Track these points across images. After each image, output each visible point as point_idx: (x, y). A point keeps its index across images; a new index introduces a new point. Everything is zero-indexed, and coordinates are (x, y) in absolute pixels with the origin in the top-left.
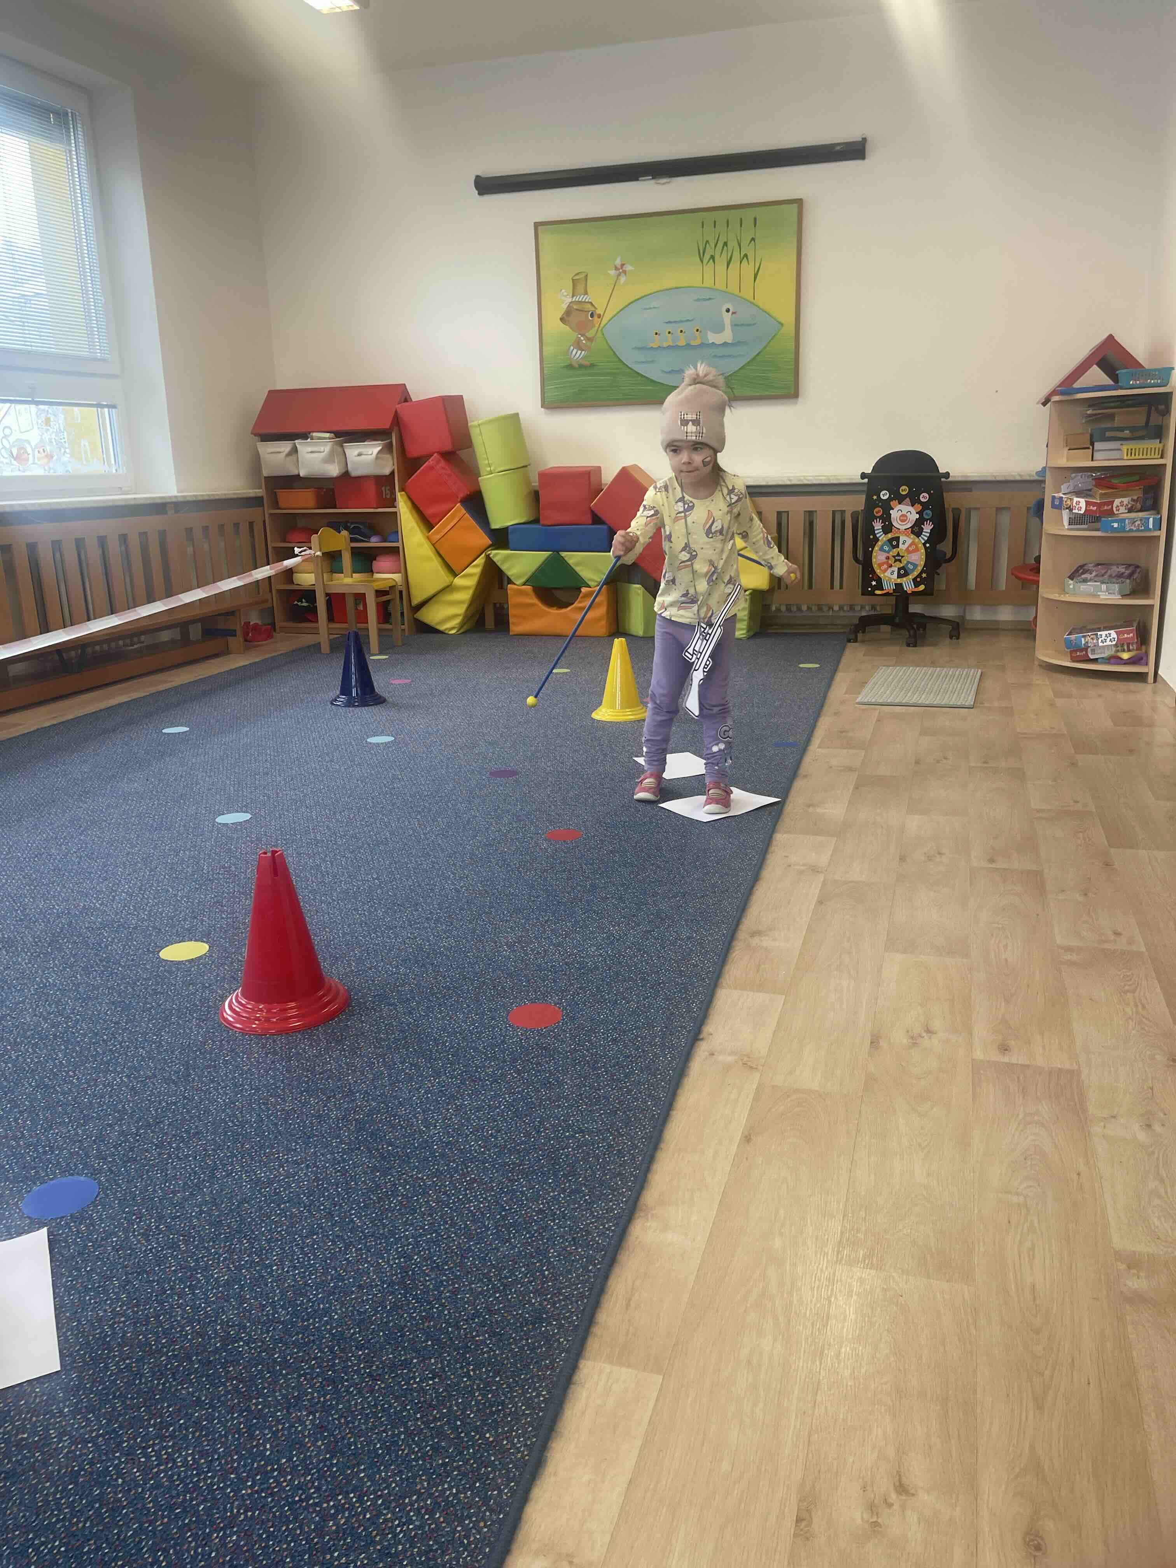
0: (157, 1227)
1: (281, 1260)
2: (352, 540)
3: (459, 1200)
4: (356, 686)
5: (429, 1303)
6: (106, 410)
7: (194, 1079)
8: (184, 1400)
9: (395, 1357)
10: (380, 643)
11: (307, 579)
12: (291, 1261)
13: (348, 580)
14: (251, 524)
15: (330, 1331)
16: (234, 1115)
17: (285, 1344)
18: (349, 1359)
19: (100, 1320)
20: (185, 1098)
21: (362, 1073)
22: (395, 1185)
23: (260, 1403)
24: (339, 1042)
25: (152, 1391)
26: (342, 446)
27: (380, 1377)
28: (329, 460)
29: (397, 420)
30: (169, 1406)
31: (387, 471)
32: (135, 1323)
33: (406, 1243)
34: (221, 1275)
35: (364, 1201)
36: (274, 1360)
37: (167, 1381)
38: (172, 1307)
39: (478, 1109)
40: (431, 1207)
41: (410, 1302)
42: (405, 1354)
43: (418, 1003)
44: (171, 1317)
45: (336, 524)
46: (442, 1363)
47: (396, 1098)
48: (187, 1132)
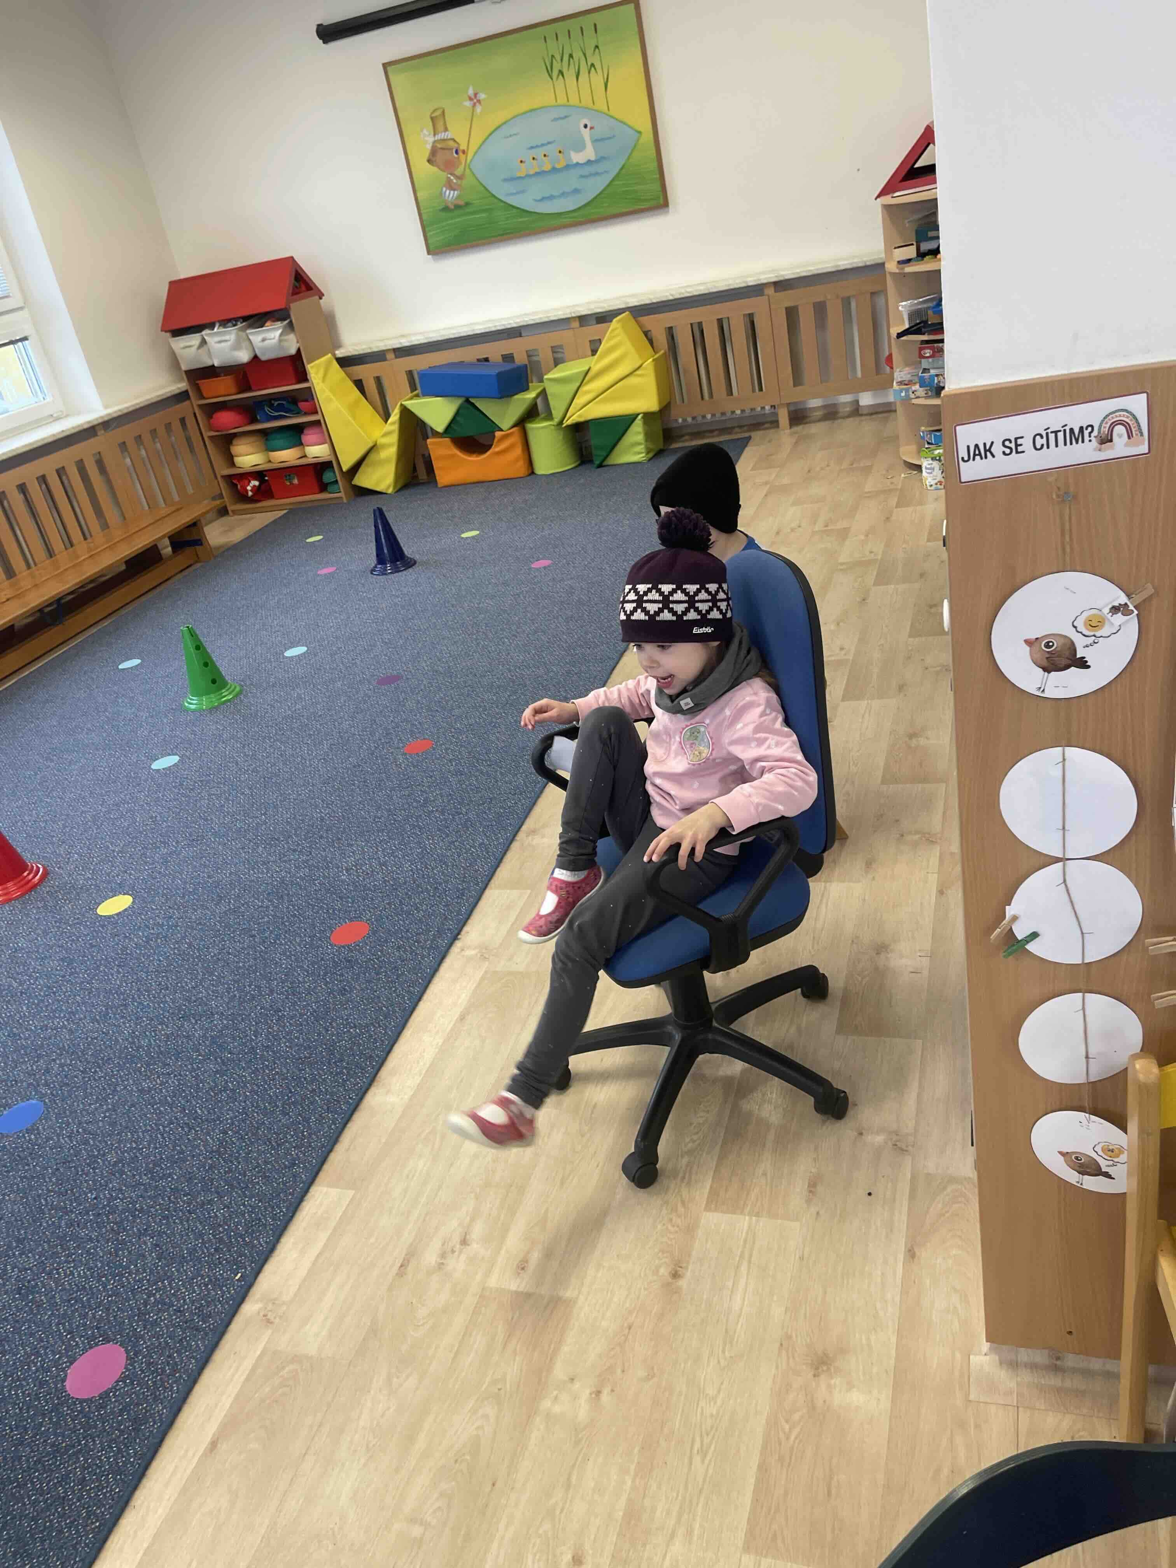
0: (78, 1131)
1: (149, 1145)
3: (265, 1088)
5: (232, 1162)
6: (20, 344)
11: (247, 461)
12: (155, 1144)
14: (183, 421)
16: (134, 1043)
18: (178, 1203)
19: (39, 1196)
20: (103, 1033)
22: (227, 1082)
25: (65, 1235)
26: (246, 333)
27: (194, 1212)
28: (237, 347)
31: (293, 351)
33: (226, 1123)
34: (112, 1158)
35: (206, 1097)
36: (136, 1209)
37: (74, 1229)
38: (81, 1182)
41: (220, 1163)
42: (211, 1196)
44: (80, 1189)
46: (231, 1198)
47: (240, 1015)
48: (102, 1059)
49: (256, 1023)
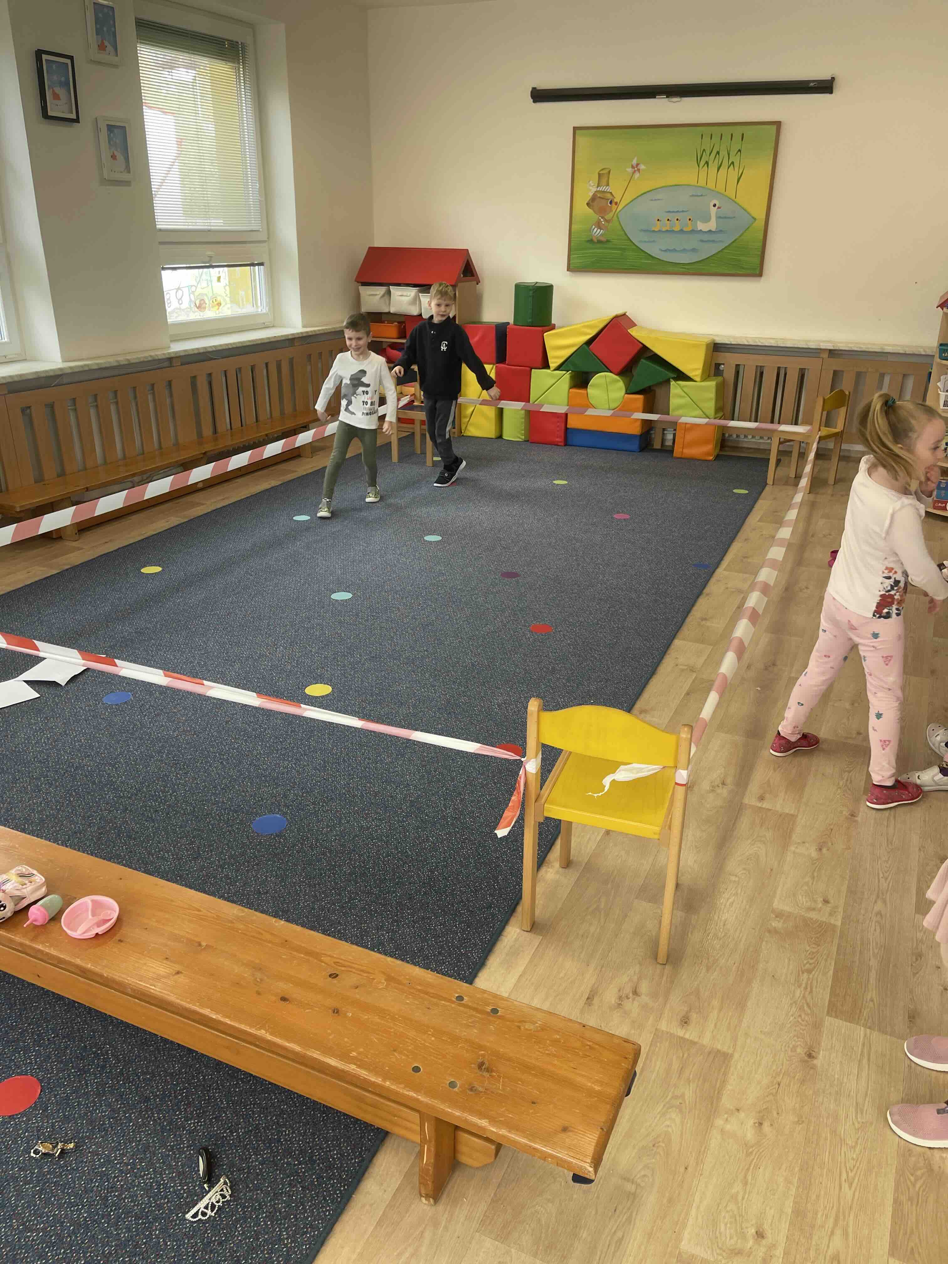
0: (316, 844)
1: (374, 867)
6: (257, 267)
12: (378, 867)
18: (404, 913)
19: (294, 883)
20: (324, 779)
26: (419, 295)
28: (410, 303)
33: (432, 865)
34: (347, 870)
38: (325, 881)
39: (472, 802)
44: (325, 886)
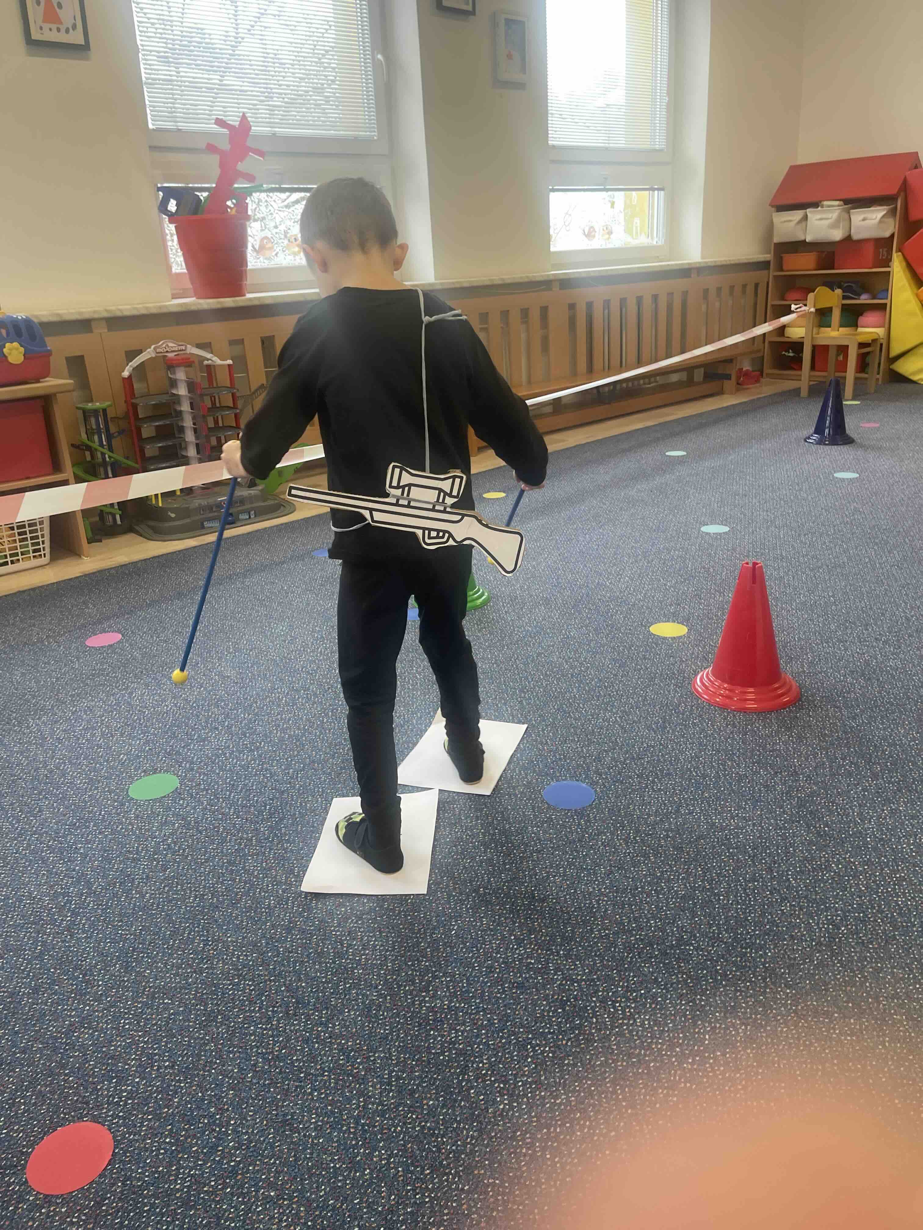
0: (634, 838)
2: (844, 298)
3: (888, 892)
4: (829, 427)
5: (852, 971)
6: (656, 192)
7: (668, 732)
8: (646, 976)
9: (818, 1006)
10: (855, 390)
11: (797, 333)
12: (736, 896)
13: (834, 334)
14: (757, 286)
15: (764, 964)
16: (698, 767)
17: (726, 961)
19: (590, 894)
20: (661, 744)
21: (807, 759)
22: (828, 861)
23: (703, 1000)
24: (789, 729)
25: (622, 959)
26: (849, 213)
27: (804, 1017)
28: (835, 225)
29: (905, 187)
30: (634, 976)
31: (887, 234)
32: (614, 905)
33: (834, 913)
34: (680, 889)
35: (800, 867)
36: (717, 971)
37: (634, 956)
38: (641, 901)
40: (861, 890)
41: (834, 965)
42: (828, 1006)
43: (862, 711)
44: (640, 909)
45: (831, 283)
46: (861, 1026)
47: (835, 787)
48: (661, 771)
49: (860, 806)
